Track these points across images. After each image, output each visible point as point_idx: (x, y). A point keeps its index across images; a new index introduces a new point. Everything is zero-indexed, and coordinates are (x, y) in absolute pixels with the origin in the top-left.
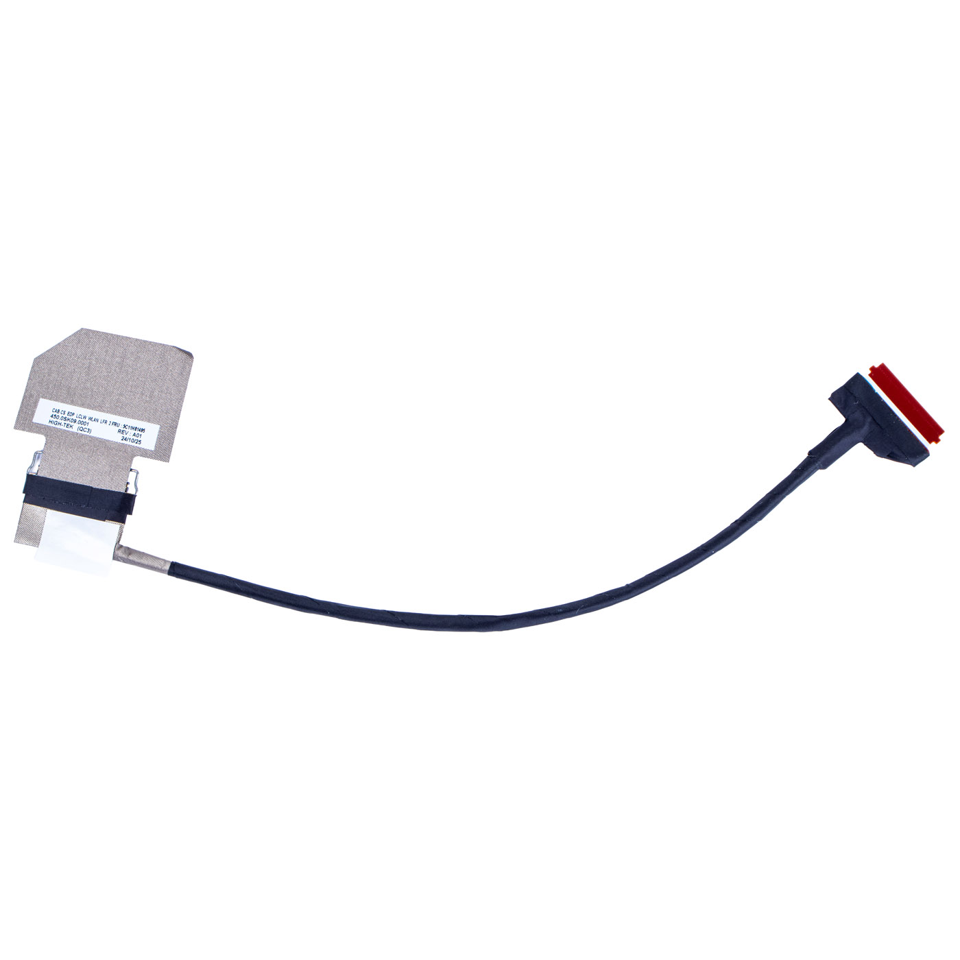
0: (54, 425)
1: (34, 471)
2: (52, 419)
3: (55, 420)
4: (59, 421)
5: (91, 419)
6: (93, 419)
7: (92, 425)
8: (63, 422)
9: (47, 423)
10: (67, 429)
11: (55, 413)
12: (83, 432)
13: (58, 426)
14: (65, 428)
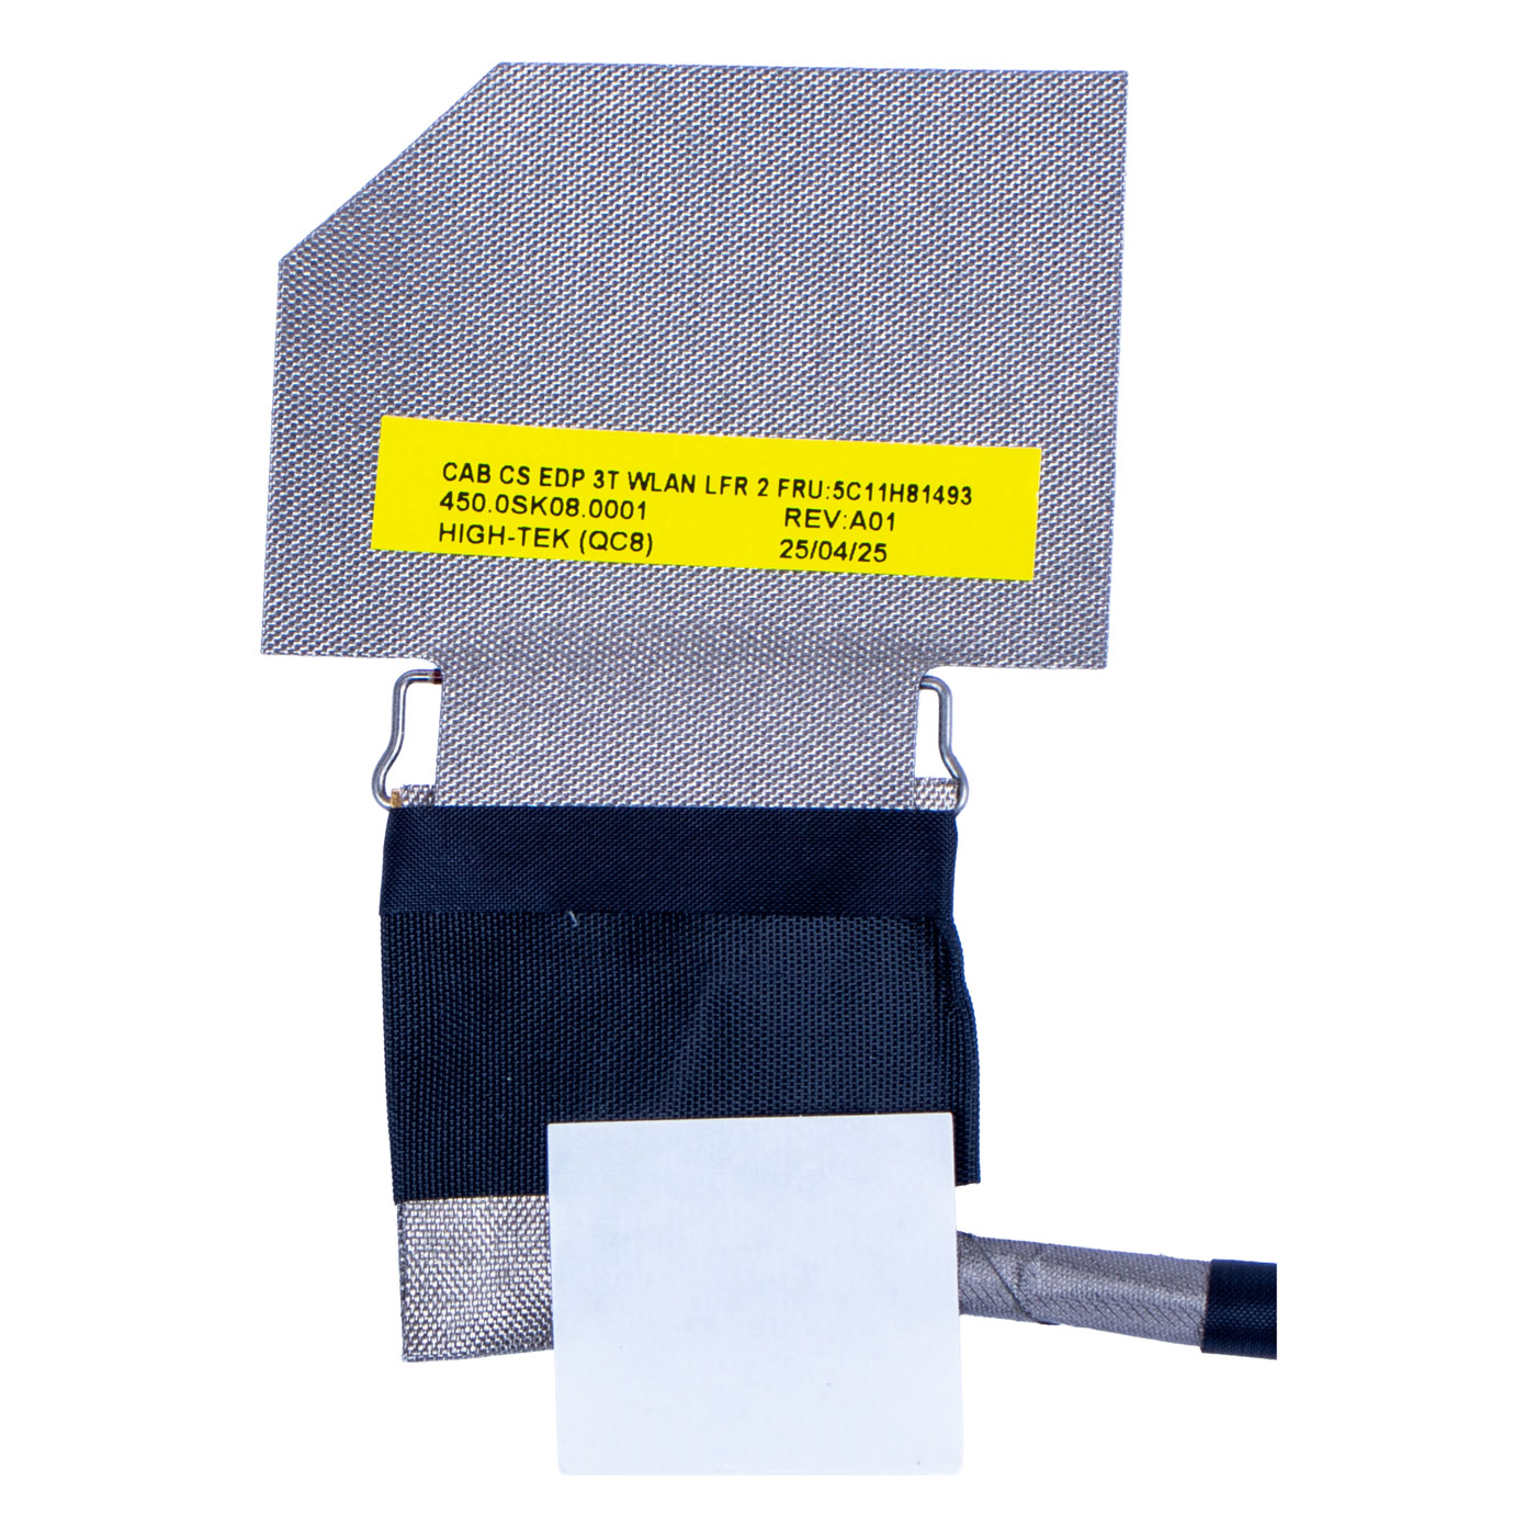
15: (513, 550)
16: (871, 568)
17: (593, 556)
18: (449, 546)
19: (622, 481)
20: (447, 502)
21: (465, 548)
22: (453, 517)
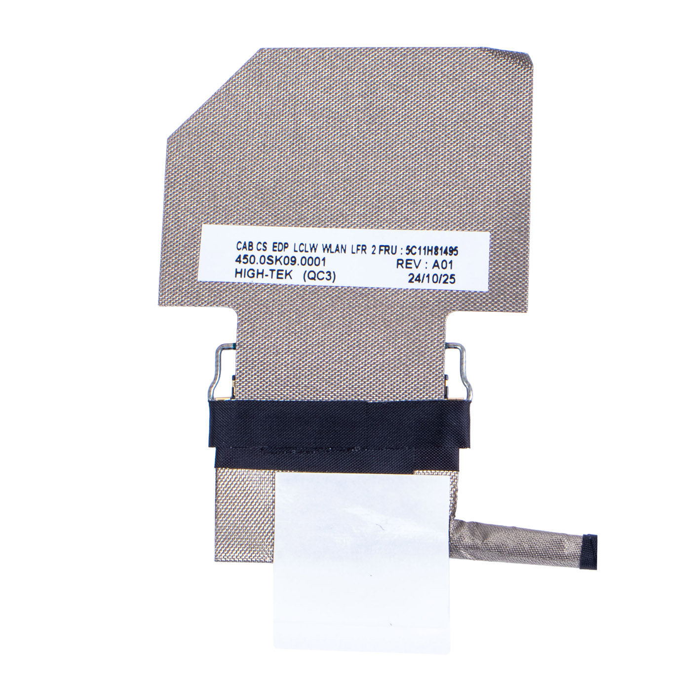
0: (247, 280)
1: (224, 393)
2: (240, 266)
3: (248, 266)
4: (257, 267)
5: (327, 248)
6: (333, 249)
7: (333, 262)
8: (266, 268)
9: (231, 278)
10: (278, 282)
11: (243, 252)
12: (317, 283)
13: (259, 280)
14: (275, 281)
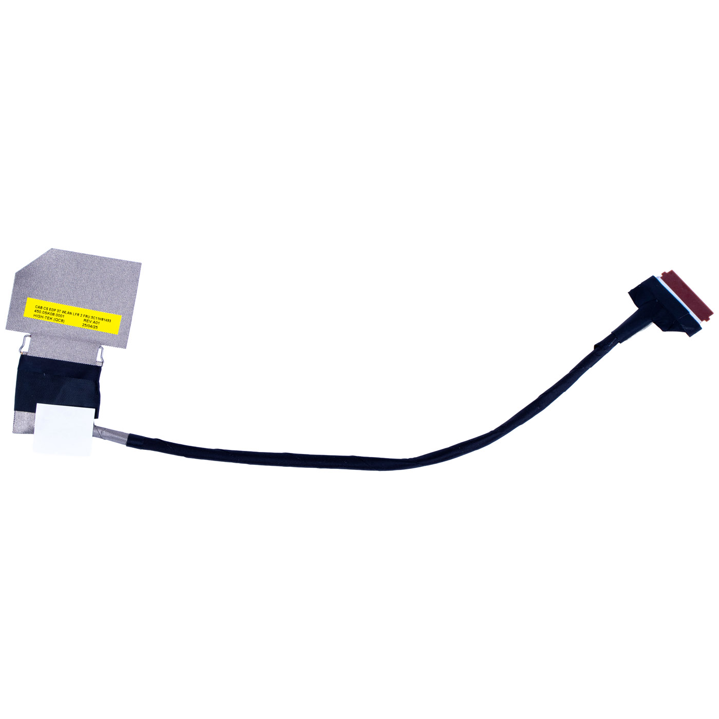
15: (44, 319)
16: (95, 329)
17: (55, 322)
18: (35, 318)
19: (61, 312)
20: (35, 311)
21: (37, 318)
22: (36, 313)
